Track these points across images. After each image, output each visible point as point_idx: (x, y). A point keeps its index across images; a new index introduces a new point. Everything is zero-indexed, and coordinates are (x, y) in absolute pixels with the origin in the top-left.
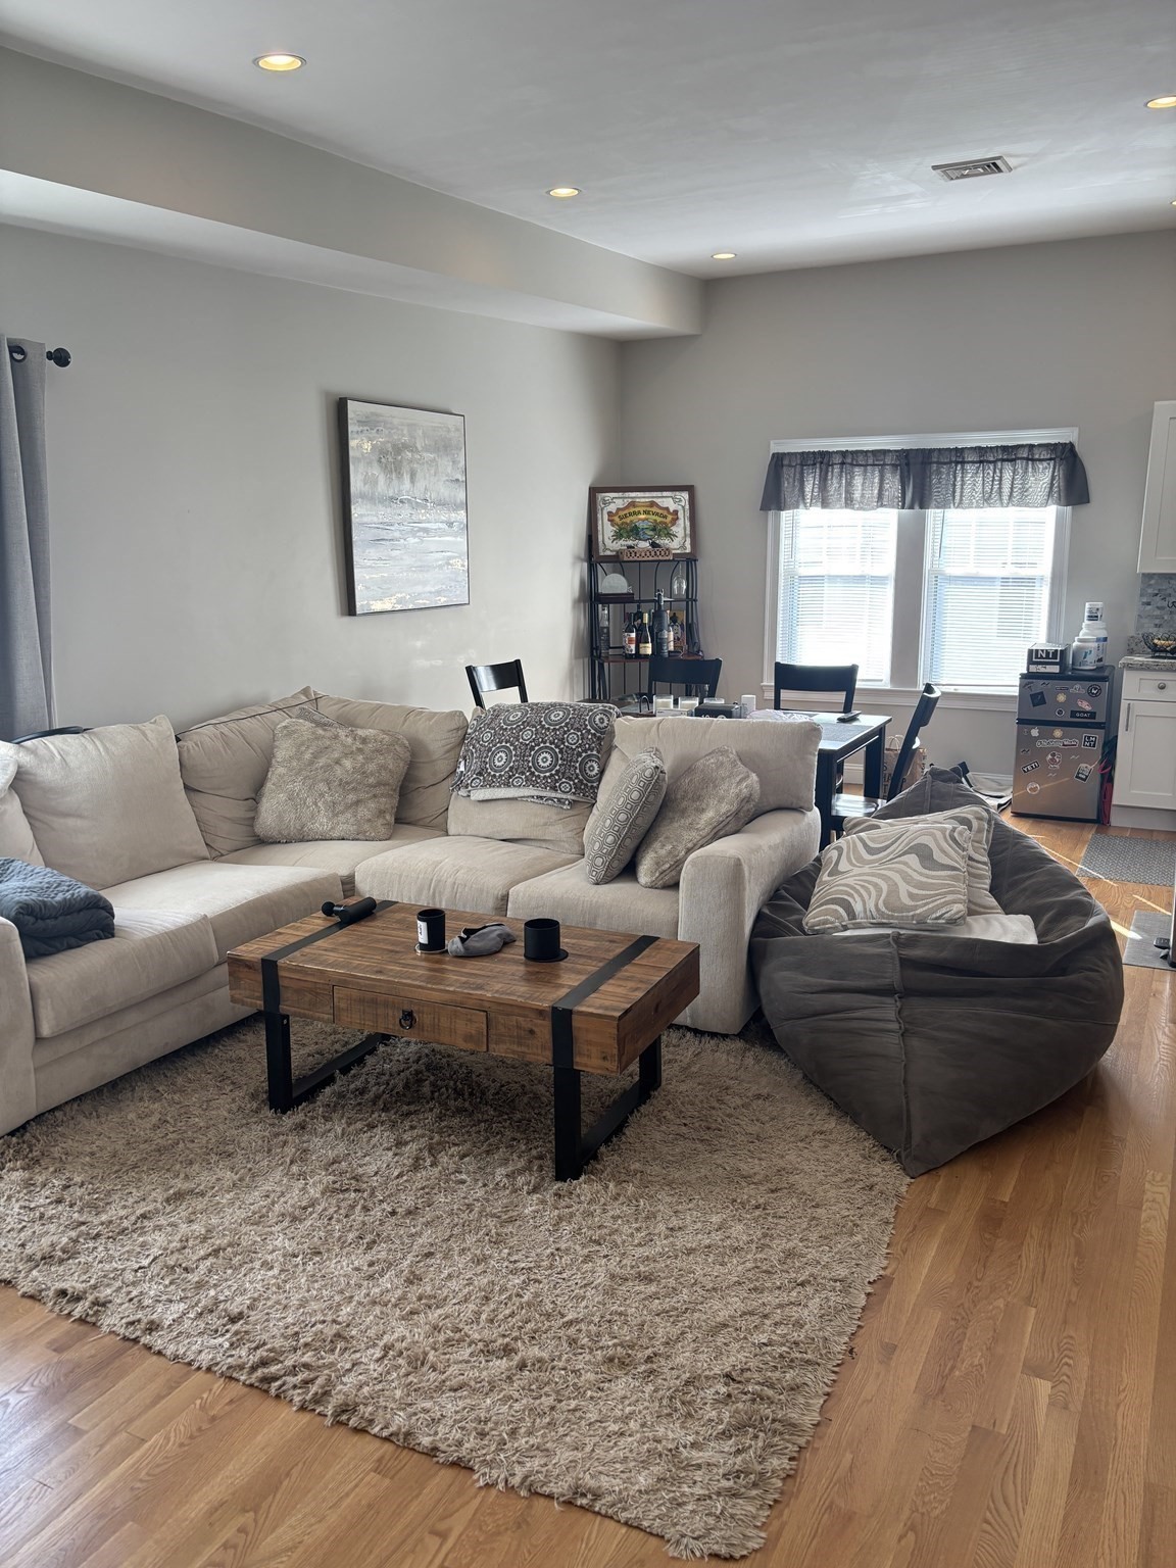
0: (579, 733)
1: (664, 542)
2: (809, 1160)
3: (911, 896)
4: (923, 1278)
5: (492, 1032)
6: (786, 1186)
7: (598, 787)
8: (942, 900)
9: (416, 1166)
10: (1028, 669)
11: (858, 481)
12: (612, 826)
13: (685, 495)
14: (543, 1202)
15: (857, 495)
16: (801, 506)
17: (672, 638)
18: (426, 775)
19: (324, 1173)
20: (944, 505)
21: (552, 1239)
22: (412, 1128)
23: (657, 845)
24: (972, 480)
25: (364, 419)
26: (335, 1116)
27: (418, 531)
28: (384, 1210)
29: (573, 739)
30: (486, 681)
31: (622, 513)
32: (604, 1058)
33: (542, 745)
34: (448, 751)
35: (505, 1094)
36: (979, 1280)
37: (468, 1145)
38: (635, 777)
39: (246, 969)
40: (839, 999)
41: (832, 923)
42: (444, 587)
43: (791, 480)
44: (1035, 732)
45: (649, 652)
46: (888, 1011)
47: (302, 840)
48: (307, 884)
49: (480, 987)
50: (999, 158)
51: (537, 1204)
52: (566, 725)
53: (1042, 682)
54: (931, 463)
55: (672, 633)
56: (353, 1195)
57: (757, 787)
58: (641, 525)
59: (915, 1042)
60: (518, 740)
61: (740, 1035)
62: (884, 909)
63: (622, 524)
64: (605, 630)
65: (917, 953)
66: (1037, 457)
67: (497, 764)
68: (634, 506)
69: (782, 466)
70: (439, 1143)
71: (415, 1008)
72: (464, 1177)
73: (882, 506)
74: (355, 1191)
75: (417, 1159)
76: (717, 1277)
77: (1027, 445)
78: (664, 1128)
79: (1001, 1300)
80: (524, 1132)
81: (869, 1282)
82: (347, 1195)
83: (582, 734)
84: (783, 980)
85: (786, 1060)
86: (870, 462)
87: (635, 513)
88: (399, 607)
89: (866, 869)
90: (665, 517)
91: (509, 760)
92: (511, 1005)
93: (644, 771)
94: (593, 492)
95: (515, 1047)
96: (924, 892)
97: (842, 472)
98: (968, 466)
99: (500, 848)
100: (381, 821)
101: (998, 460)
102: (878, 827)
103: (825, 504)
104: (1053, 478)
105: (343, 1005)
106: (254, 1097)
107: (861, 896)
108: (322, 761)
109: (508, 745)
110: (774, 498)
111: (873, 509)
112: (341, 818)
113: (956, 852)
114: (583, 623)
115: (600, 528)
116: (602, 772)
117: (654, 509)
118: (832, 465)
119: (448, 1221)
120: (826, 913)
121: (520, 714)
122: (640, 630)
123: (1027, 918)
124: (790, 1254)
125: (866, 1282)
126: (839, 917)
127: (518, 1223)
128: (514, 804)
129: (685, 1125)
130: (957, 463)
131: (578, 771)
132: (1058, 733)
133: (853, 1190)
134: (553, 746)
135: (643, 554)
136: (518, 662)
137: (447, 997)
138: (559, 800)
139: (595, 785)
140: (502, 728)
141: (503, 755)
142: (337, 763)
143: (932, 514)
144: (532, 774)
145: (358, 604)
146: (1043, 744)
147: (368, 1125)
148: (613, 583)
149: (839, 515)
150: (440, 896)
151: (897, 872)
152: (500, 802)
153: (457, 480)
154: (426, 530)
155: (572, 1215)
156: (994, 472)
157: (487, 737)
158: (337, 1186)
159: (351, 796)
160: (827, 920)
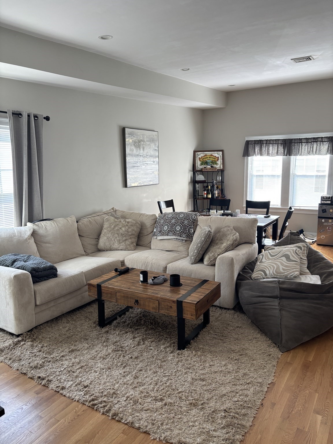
0: (188, 221)
1: (215, 166)
2: (252, 346)
3: (283, 269)
4: (284, 383)
5: (160, 307)
6: (245, 354)
7: (193, 236)
8: (292, 271)
9: (138, 344)
10: (321, 202)
11: (271, 148)
12: (196, 248)
13: (221, 153)
14: (174, 356)
15: (270, 152)
16: (254, 155)
18: (145, 232)
19: (113, 345)
20: (296, 155)
21: (176, 367)
22: (138, 333)
23: (209, 253)
24: (304, 147)
25: (130, 133)
26: (117, 329)
27: (145, 164)
28: (129, 357)
29: (186, 222)
30: (163, 205)
31: (203, 158)
32: (192, 315)
33: (177, 224)
34: (151, 226)
35: (165, 324)
36: (301, 384)
37: (153, 339)
38: (203, 234)
39: (93, 287)
40: (261, 299)
41: (260, 277)
42: (152, 179)
43: (251, 148)
44: (323, 221)
45: (210, 197)
46: (276, 303)
47: (110, 250)
48: (111, 263)
49: (157, 294)
50: (310, 56)
51: (172, 357)
52: (184, 218)
53: (325, 206)
54: (292, 143)
55: (217, 192)
56: (120, 352)
57: (238, 237)
58: (208, 161)
59: (284, 312)
60: (171, 223)
61: (234, 309)
62: (275, 273)
63: (203, 161)
64: (198, 191)
65: (284, 286)
66: (324, 140)
67: (165, 229)
68: (206, 156)
69: (249, 144)
70: (145, 338)
71: (138, 299)
72: (152, 348)
73: (278, 155)
75: (139, 342)
76: (223, 380)
77: (321, 137)
78: (210, 335)
79: (308, 391)
80: (170, 335)
81: (268, 384)
83: (189, 221)
84: (245, 293)
85: (246, 316)
86: (274, 143)
87: (206, 158)
88: (139, 185)
89: (270, 261)
90: (215, 159)
91: (168, 228)
92: (165, 299)
93: (205, 232)
94: (195, 152)
95: (167, 311)
96: (287, 268)
97: (266, 145)
98: (303, 144)
99: (165, 253)
100: (132, 245)
101: (312, 142)
102: (274, 249)
103: (261, 154)
104: (329, 147)
105: (119, 298)
106: (95, 323)
107: (268, 269)
108: (116, 228)
109: (168, 224)
110: (246, 153)
111: (275, 156)
112: (121, 244)
113: (296, 256)
114: (191, 189)
115: (196, 162)
116: (194, 232)
117: (212, 157)
118: (263, 144)
119: (147, 360)
120: (258, 274)
121: (171, 215)
122: (208, 191)
123: (318, 276)
124: (245, 374)
125: (267, 384)
126: (262, 275)
127: (166, 362)
128: (169, 241)
129: (216, 335)
130: (300, 143)
131: (187, 231)
132: (330, 221)
133: (265, 356)
134: (180, 224)
135: (209, 169)
136: (172, 200)
137: (148, 296)
138: (182, 240)
139: (192, 235)
140: (166, 219)
141: (166, 227)
142: (120, 229)
143: (292, 158)
144: (175, 232)
145: (128, 184)
146: (326, 224)
147: (126, 332)
148: (200, 177)
149: (265, 158)
150: (148, 267)
151: (279, 262)
152: (165, 240)
153: (156, 150)
154: (147, 164)
155: (182, 360)
156: (311, 145)
157: (162, 221)
158: (116, 349)
159: (124, 238)
160: (259, 276)
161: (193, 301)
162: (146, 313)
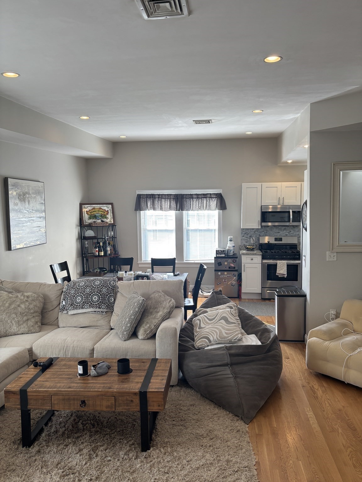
0: (106, 288)
1: (105, 220)
2: (216, 425)
3: (226, 333)
4: (267, 459)
5: (117, 403)
6: (214, 436)
7: (114, 306)
8: (235, 334)
9: (90, 459)
10: (216, 255)
11: (163, 203)
12: (129, 321)
13: (110, 206)
14: (142, 462)
15: (163, 207)
16: (147, 210)
17: (109, 250)
18: (50, 307)
19: (56, 469)
20: (188, 210)
21: (151, 476)
22: (82, 443)
23: (144, 325)
24: (195, 203)
25: (13, 184)
26: (50, 444)
27: (31, 220)
28: (87, 479)
29: (104, 290)
30: (57, 269)
31: (90, 211)
32: (159, 406)
33: (94, 293)
34: (57, 298)
35: (110, 422)
36: (282, 456)
37: (106, 445)
38: (136, 303)
39: (13, 394)
40: (212, 369)
41: (204, 345)
42: (39, 238)
43: (144, 202)
44: (219, 273)
45: (103, 254)
46: (227, 371)
47: (5, 336)
48: (18, 354)
49: (110, 388)
50: (211, 120)
51: (140, 463)
52: (102, 286)
53: (220, 259)
54: (184, 198)
55: (109, 248)
56: (72, 476)
57: (175, 303)
58: (97, 215)
59: (238, 380)
60: (85, 292)
61: (177, 385)
62: (219, 339)
63: (91, 214)
64: (87, 248)
65: (233, 351)
66: (212, 197)
67: (78, 301)
68: (95, 209)
69: (141, 198)
70: (95, 447)
71: (86, 399)
72: (109, 458)
73: (171, 210)
74: (72, 474)
75: (90, 455)
76: (210, 476)
77: (209, 194)
78: (167, 423)
79: (291, 461)
81: (254, 465)
82: (69, 477)
83: (107, 289)
84: (192, 365)
85: (193, 391)
86: (167, 197)
87: (95, 211)
88: (25, 246)
89: (210, 326)
90: (105, 212)
91: (82, 299)
93: (139, 301)
94: (81, 205)
95: (126, 407)
96: (229, 332)
97: (158, 200)
98: (194, 199)
99: (83, 332)
100: (37, 326)
101: (202, 198)
102: (206, 312)
103: (154, 209)
104: (217, 203)
105: (55, 402)
106: (14, 443)
107: (212, 335)
108: (13, 306)
109: (81, 294)
110: (139, 207)
111: (168, 211)
112: (22, 326)
113: (233, 318)
114: (79, 246)
115: (84, 216)
116: (115, 300)
117: (101, 210)
118: (156, 198)
119: (112, 478)
120: (202, 341)
121: (84, 283)
122: (99, 247)
124: (228, 461)
125: (253, 465)
126: (206, 343)
127: (137, 472)
128: (86, 315)
129: (174, 420)
130: (191, 198)
131: (107, 301)
132: (226, 273)
133: (234, 433)
134: (98, 293)
135: (99, 224)
136: (66, 262)
137: (99, 393)
138: (102, 312)
139: (113, 305)
140: (78, 288)
141: (80, 298)
142: (18, 306)
143: (184, 212)
144: (91, 303)
145: (12, 247)
146: (222, 276)
147: (65, 445)
148: (90, 233)
149: (158, 212)
151: (220, 326)
152: (79, 314)
153: (42, 203)
154: (33, 220)
155: (154, 464)
156: (201, 201)
157: (73, 292)
158: (65, 473)
159: (25, 318)
160: (203, 344)
161: (158, 389)
162: (80, 412)
